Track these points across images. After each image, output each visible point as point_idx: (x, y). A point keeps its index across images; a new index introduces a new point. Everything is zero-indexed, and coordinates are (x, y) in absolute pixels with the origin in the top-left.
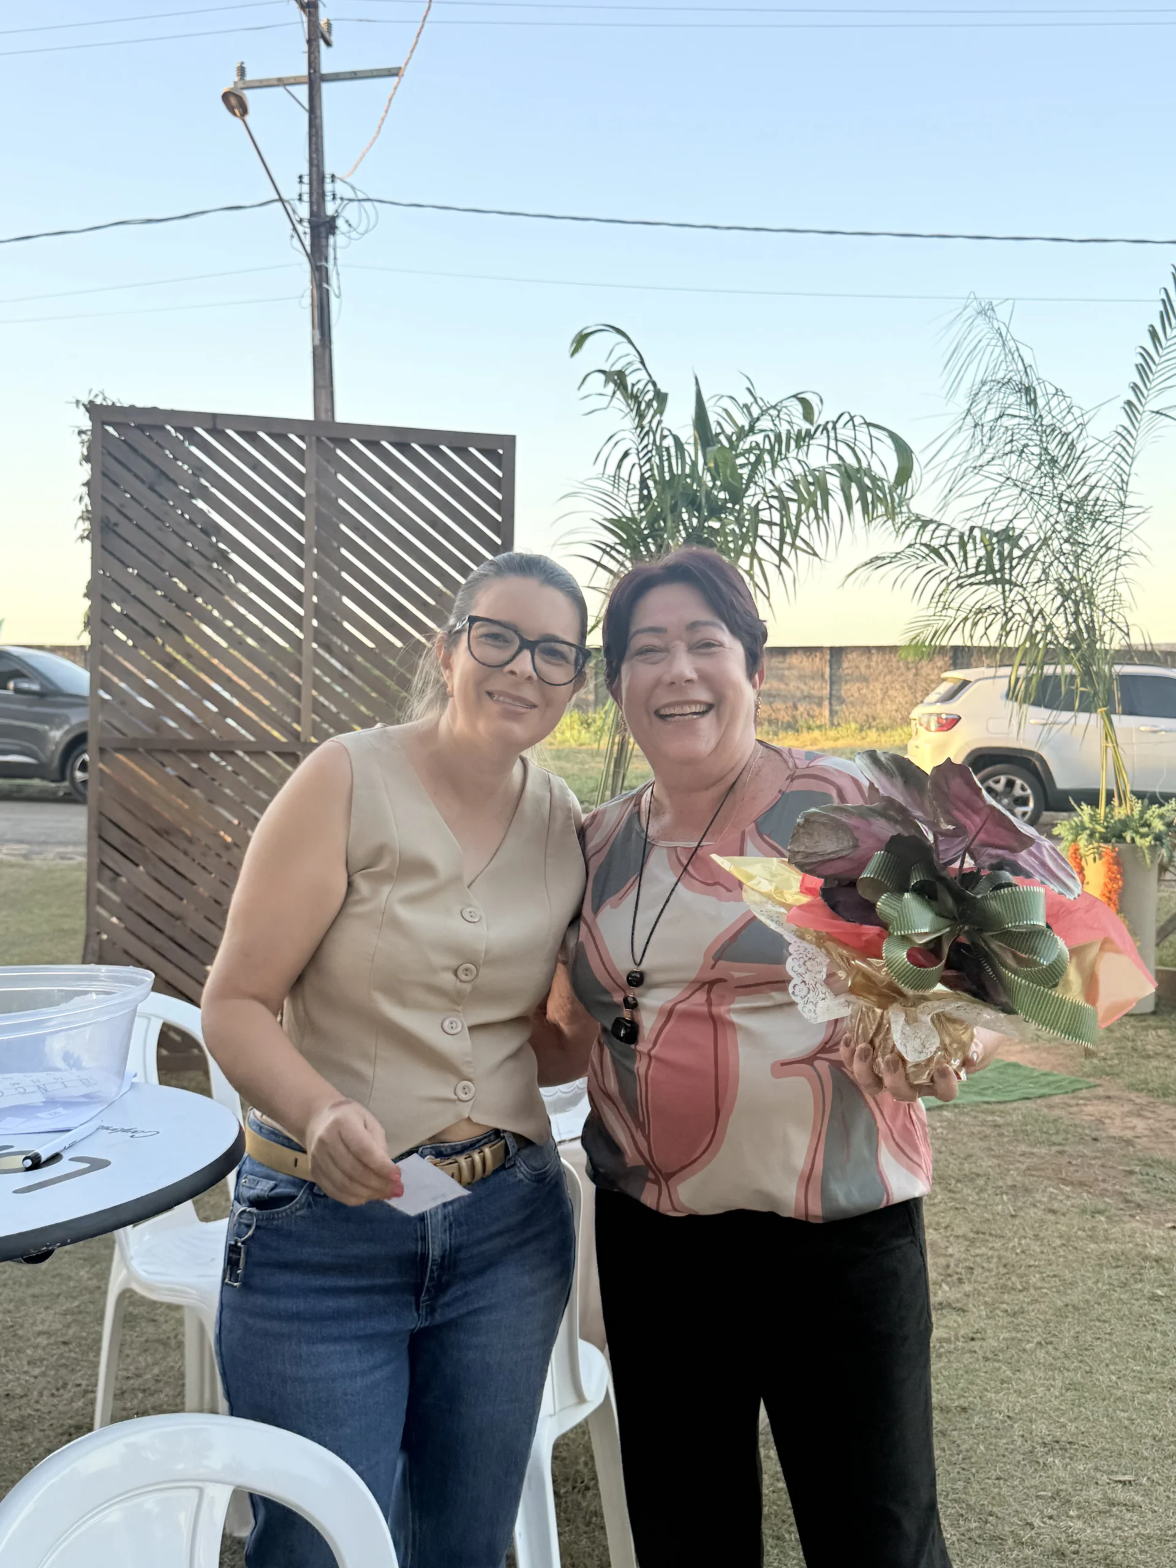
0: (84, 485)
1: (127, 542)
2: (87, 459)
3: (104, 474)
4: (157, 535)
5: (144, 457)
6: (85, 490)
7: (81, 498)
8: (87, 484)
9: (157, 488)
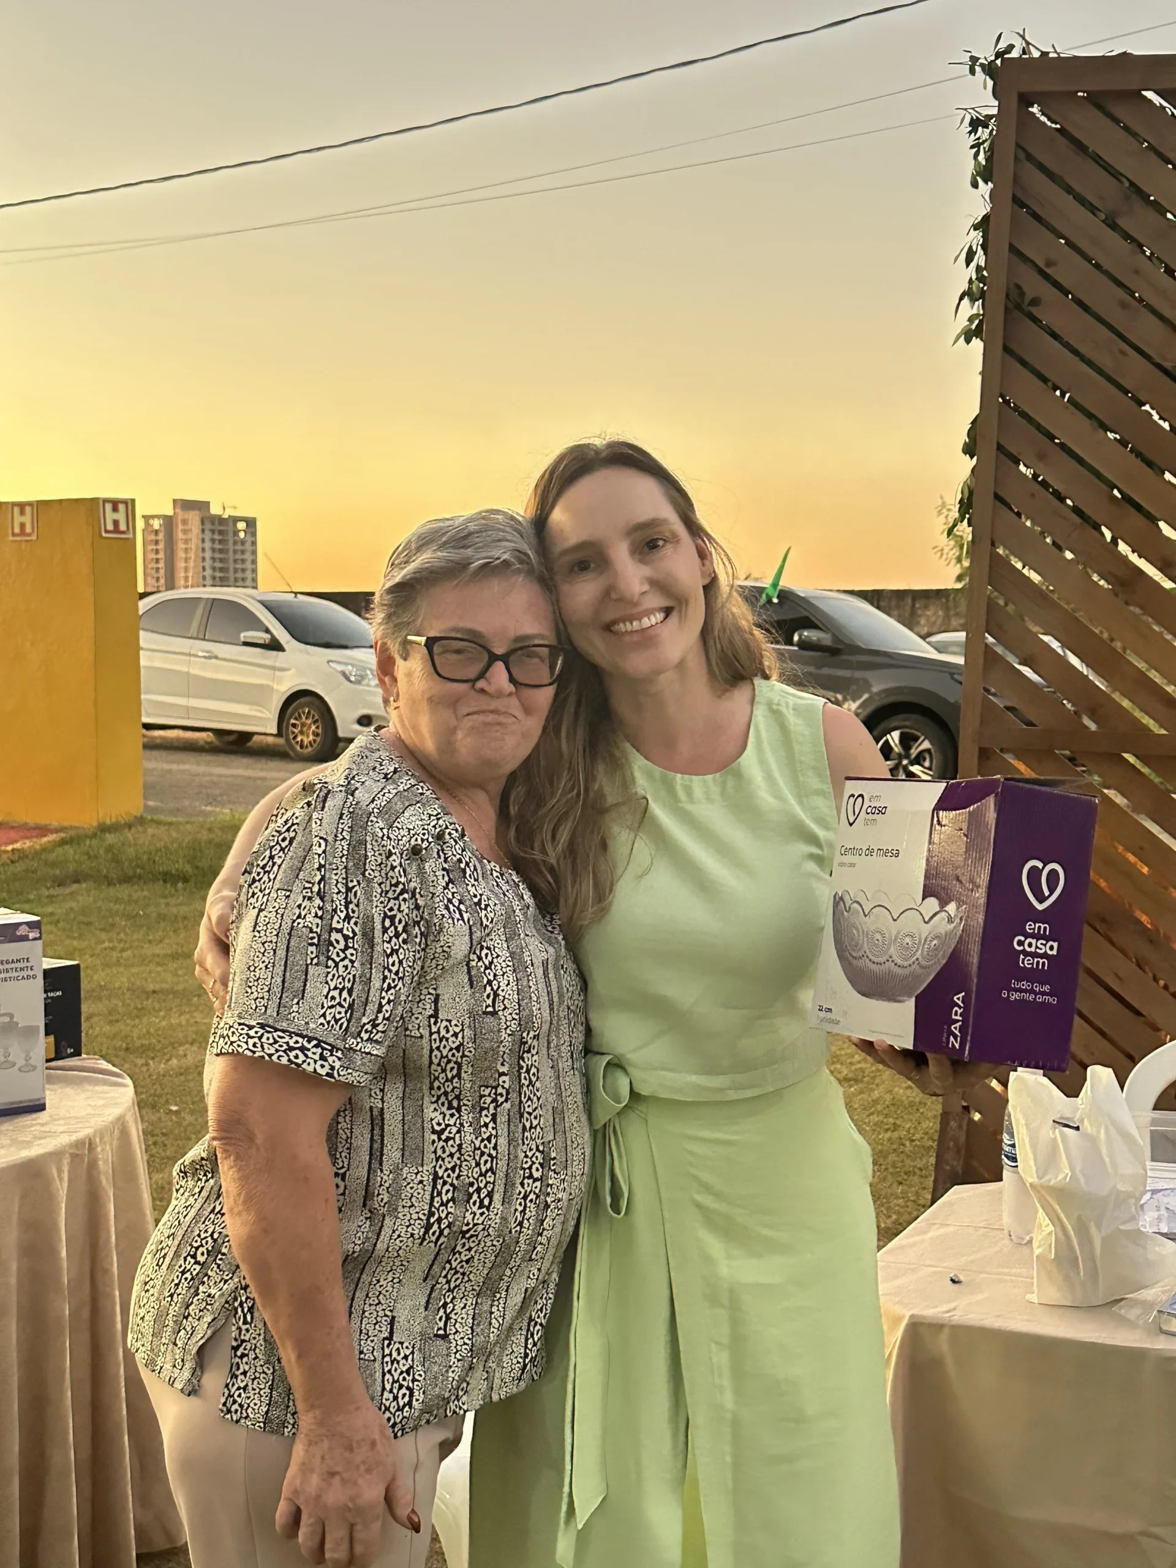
0: (976, 227)
1: (1055, 336)
2: (985, 173)
3: (1018, 202)
4: (1117, 318)
5: (1097, 159)
6: (976, 237)
7: (970, 256)
8: (983, 225)
9: (1121, 222)
